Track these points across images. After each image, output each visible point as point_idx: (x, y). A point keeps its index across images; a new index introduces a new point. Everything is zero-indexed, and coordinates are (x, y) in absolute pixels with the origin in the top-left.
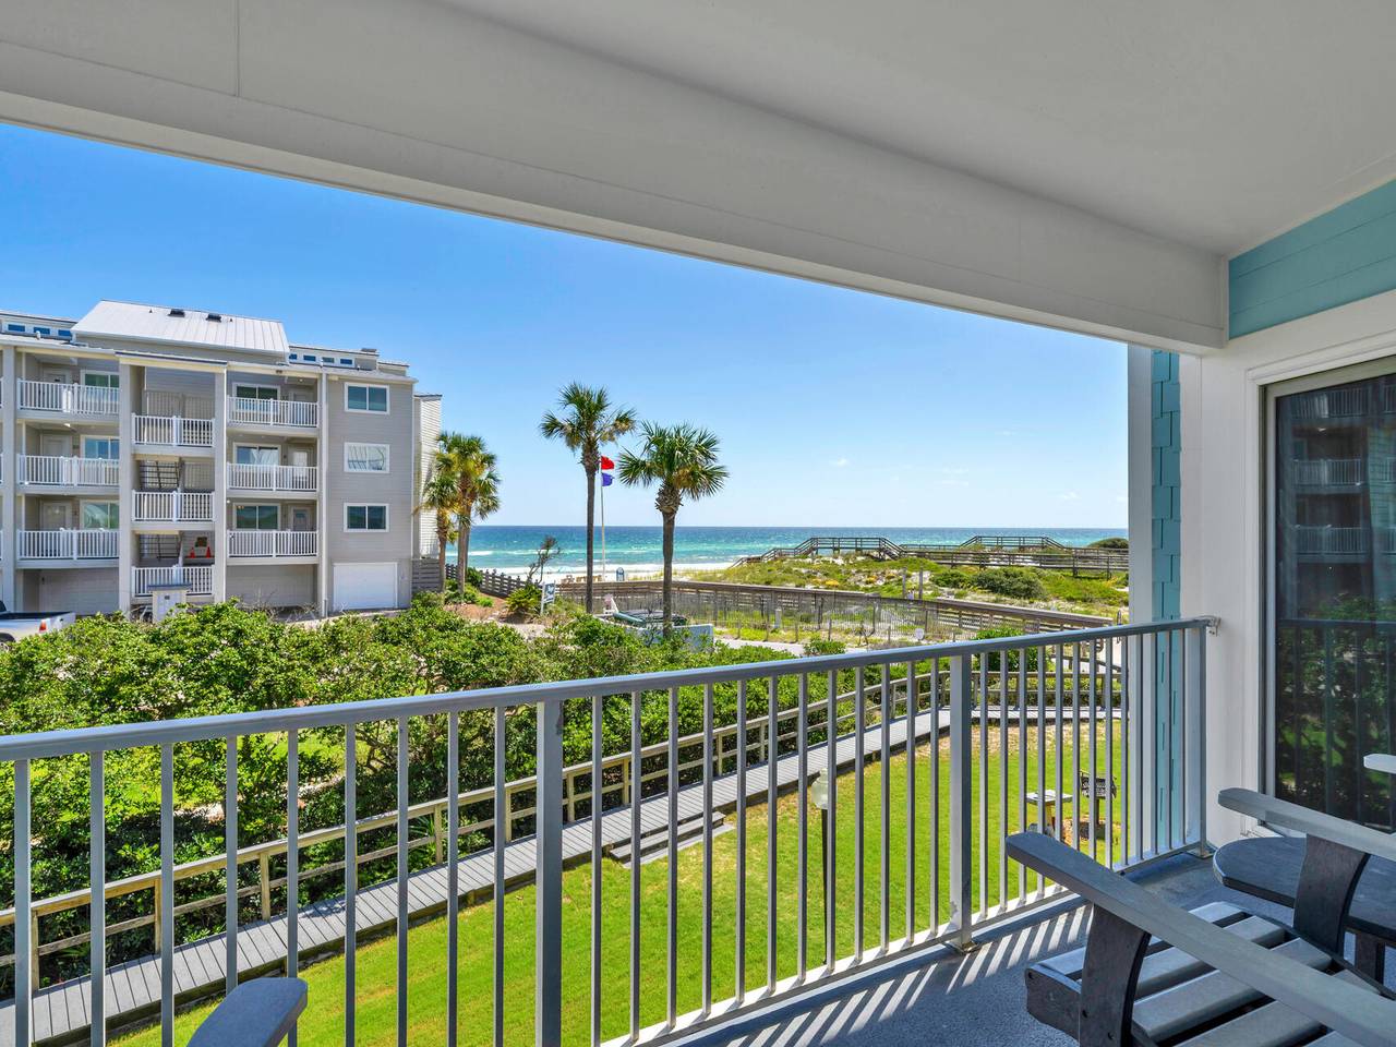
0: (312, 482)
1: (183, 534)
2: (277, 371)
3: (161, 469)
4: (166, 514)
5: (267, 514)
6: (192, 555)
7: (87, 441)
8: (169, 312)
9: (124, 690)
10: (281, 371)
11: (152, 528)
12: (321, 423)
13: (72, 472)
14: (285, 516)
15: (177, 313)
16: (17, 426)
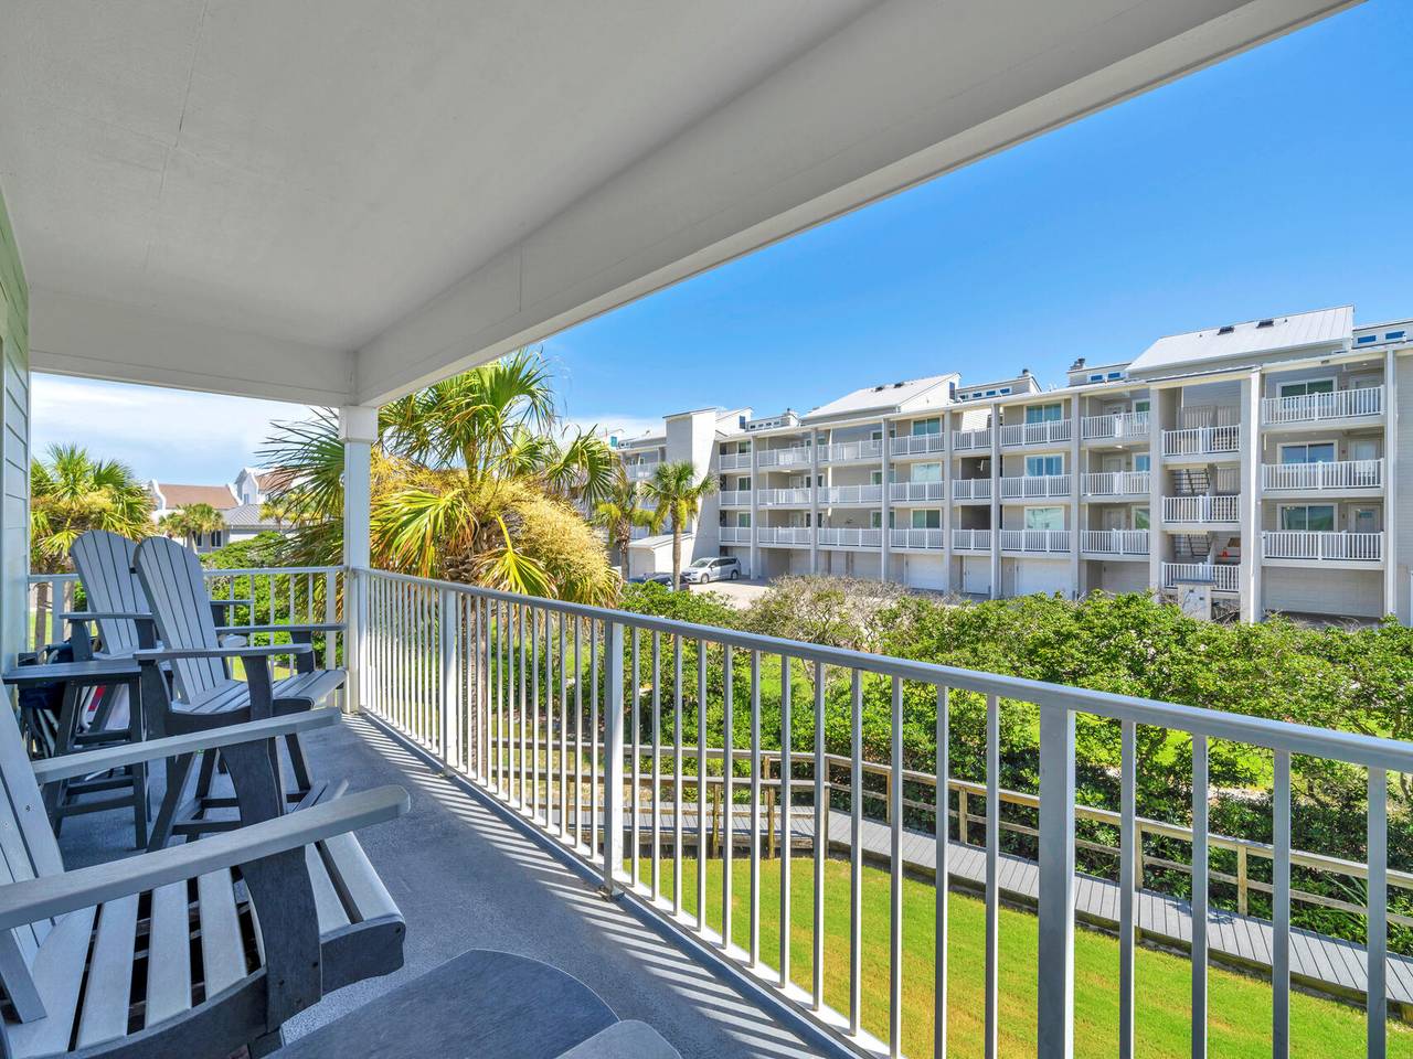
0: (1375, 480)
1: (1214, 535)
2: (1323, 362)
3: (1193, 476)
4: (1193, 517)
5: (1319, 516)
6: (1225, 554)
7: (1138, 458)
8: (1218, 331)
9: (1041, 651)
10: (1328, 361)
11: (1181, 528)
12: (1386, 409)
13: (1120, 484)
14: (1343, 516)
15: (1226, 330)
16: (1080, 453)
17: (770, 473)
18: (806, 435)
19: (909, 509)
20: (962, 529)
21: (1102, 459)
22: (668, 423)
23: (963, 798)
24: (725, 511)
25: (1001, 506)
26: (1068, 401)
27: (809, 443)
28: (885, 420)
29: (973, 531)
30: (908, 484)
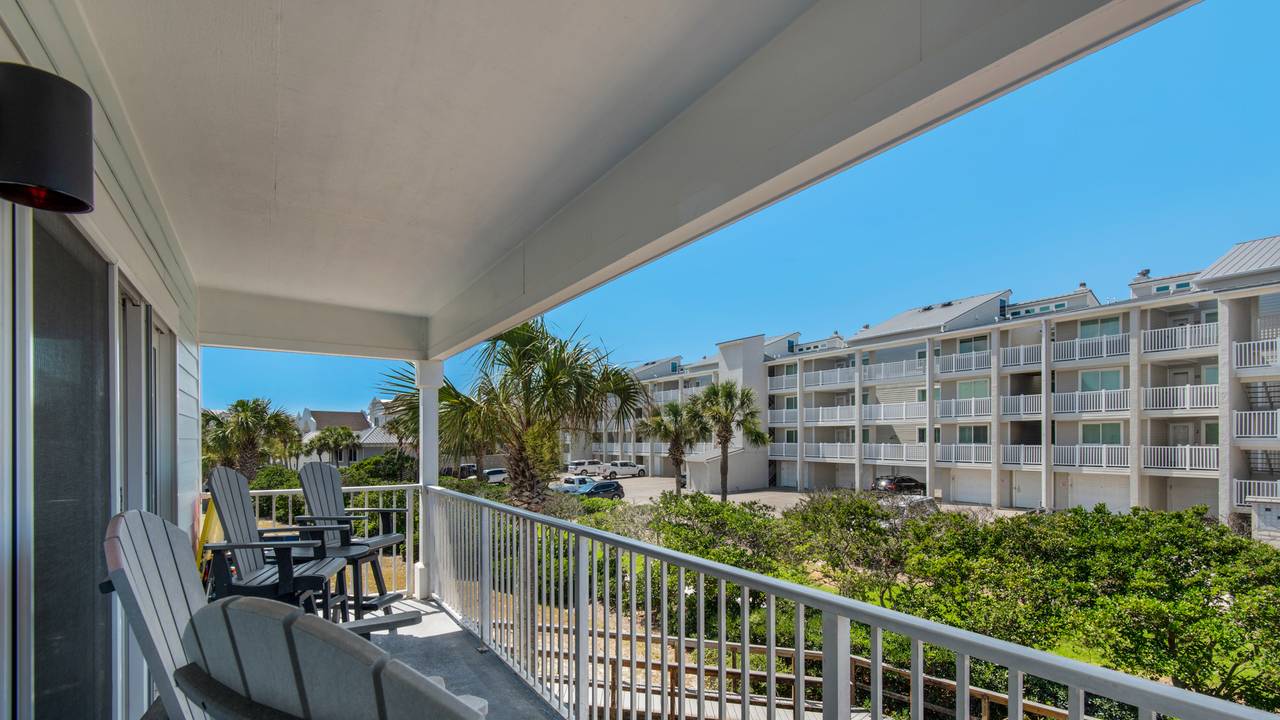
3: (1272, 395)
7: (1208, 371)
11: (1256, 444)
13: (1185, 398)
16: (1141, 368)
17: (816, 392)
18: (851, 356)
19: (954, 425)
20: (1012, 444)
21: (1169, 374)
22: (721, 349)
23: (985, 705)
24: (774, 428)
25: (1053, 422)
26: (1126, 315)
27: (853, 364)
28: (929, 339)
29: (1022, 446)
30: (953, 400)
